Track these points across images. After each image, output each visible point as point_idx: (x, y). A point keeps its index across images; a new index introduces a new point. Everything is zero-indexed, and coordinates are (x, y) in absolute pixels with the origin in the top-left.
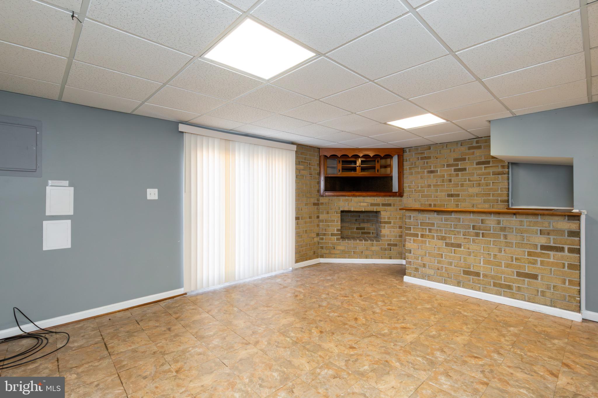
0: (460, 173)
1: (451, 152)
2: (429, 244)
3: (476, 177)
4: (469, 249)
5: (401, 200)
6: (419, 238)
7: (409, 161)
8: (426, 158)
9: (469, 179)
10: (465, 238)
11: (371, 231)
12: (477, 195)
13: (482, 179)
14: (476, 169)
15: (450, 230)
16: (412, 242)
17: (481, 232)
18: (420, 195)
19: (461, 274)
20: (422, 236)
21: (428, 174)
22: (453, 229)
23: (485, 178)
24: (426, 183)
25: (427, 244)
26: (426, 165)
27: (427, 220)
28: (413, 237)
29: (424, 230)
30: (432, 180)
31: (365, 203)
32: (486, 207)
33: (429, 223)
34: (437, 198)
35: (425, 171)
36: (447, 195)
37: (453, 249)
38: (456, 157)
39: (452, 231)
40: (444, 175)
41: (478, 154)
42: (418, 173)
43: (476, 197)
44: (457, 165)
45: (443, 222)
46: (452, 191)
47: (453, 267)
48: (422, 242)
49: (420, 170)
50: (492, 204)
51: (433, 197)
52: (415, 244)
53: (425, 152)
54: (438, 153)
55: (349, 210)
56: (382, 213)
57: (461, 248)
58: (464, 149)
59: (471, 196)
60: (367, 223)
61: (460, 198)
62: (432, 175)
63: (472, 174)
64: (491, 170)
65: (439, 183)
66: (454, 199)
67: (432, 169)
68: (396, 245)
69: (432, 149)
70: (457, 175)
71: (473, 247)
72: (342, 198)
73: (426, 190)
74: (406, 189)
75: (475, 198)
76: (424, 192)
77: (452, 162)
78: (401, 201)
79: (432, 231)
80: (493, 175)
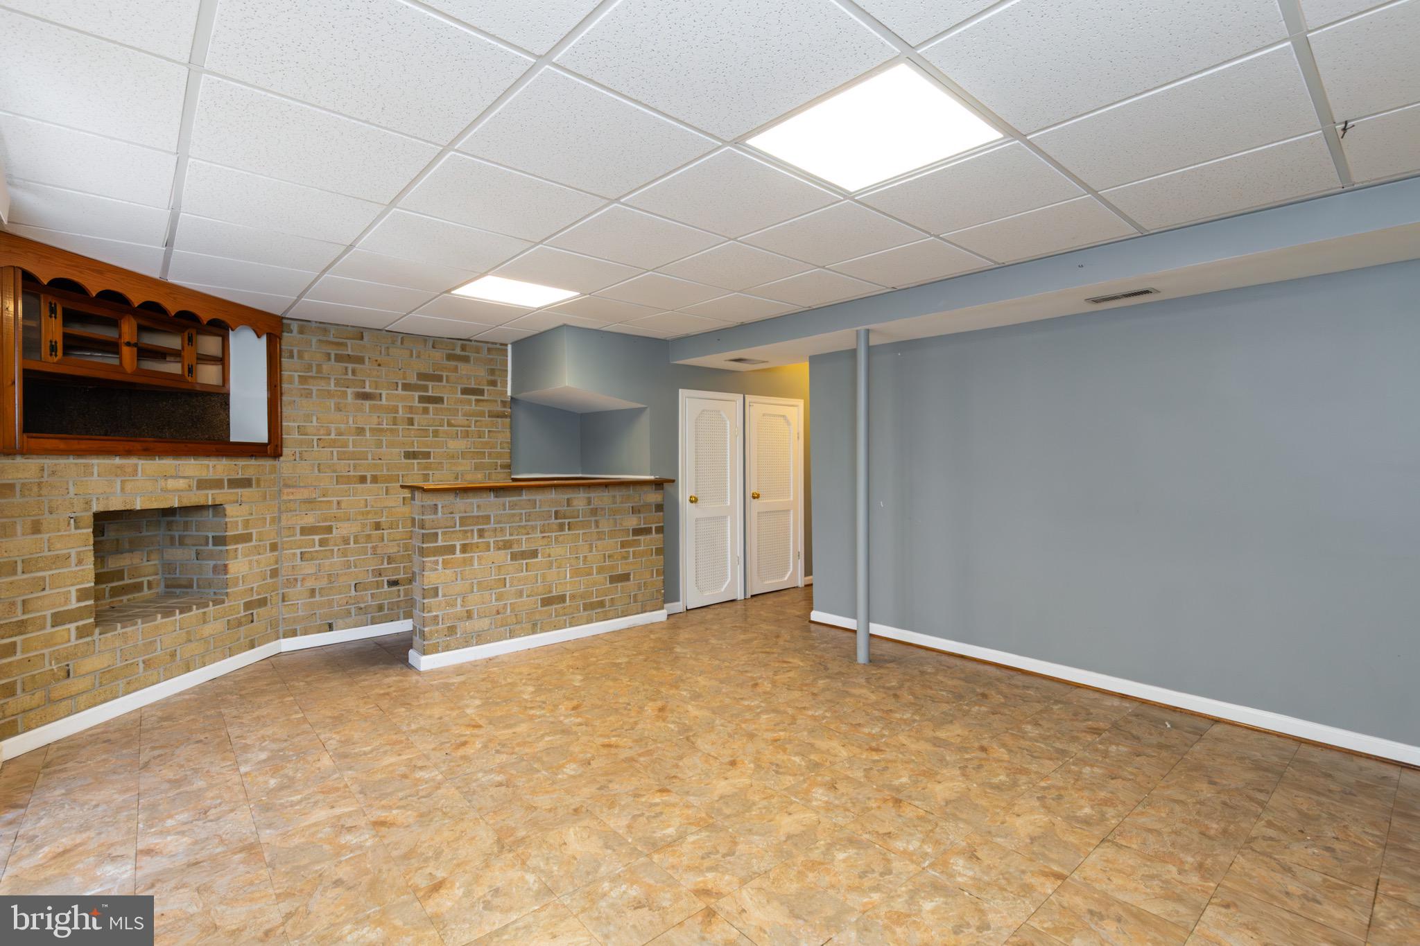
0: (431, 406)
1: (411, 356)
2: (480, 564)
3: (460, 419)
4: (549, 556)
5: (274, 466)
6: (458, 554)
7: (301, 357)
8: (350, 359)
9: (448, 420)
10: (544, 537)
11: (145, 580)
12: (464, 455)
13: (471, 423)
14: (461, 401)
15: (519, 526)
16: (440, 567)
17: (567, 521)
18: (335, 454)
19: (537, 607)
20: (465, 549)
21: (357, 401)
22: (524, 523)
23: (476, 421)
24: (351, 422)
25: (476, 564)
26: (350, 376)
27: (475, 509)
28: (443, 555)
29: (469, 535)
30: (367, 416)
31: (182, 481)
32: (478, 479)
33: (478, 517)
34: (379, 461)
35: (349, 391)
36: (403, 454)
37: (525, 562)
38: (422, 370)
39: (522, 527)
40: (398, 406)
41: (464, 372)
42: (329, 394)
43: (463, 458)
44: (425, 388)
45: (507, 511)
46: (416, 444)
47: (525, 598)
48: (465, 562)
49: (332, 387)
50: (487, 472)
51: (370, 458)
52: (447, 571)
53: (349, 342)
54: (383, 351)
55: (128, 507)
56: (230, 509)
57: (537, 557)
58: (438, 355)
59: (453, 457)
60: (131, 551)
61: (432, 460)
62: (367, 403)
63: (455, 412)
64: (486, 408)
65: (385, 426)
66: (418, 463)
67: (367, 390)
68: (262, 602)
69: (366, 338)
70: (426, 411)
71: (557, 551)
72: (97, 464)
73: (351, 441)
74: (290, 435)
75: (460, 460)
76: (346, 446)
77: (413, 380)
78: (273, 470)
79: (486, 534)
80: (489, 416)
